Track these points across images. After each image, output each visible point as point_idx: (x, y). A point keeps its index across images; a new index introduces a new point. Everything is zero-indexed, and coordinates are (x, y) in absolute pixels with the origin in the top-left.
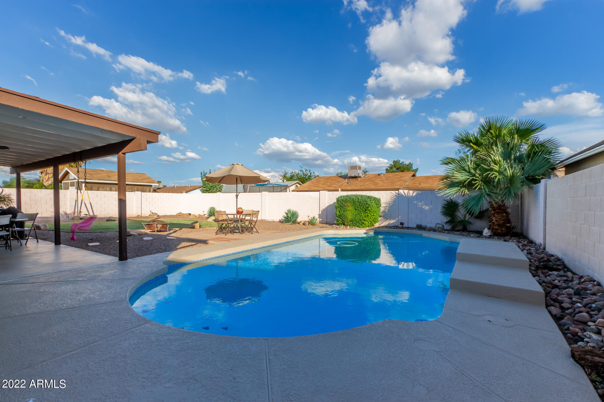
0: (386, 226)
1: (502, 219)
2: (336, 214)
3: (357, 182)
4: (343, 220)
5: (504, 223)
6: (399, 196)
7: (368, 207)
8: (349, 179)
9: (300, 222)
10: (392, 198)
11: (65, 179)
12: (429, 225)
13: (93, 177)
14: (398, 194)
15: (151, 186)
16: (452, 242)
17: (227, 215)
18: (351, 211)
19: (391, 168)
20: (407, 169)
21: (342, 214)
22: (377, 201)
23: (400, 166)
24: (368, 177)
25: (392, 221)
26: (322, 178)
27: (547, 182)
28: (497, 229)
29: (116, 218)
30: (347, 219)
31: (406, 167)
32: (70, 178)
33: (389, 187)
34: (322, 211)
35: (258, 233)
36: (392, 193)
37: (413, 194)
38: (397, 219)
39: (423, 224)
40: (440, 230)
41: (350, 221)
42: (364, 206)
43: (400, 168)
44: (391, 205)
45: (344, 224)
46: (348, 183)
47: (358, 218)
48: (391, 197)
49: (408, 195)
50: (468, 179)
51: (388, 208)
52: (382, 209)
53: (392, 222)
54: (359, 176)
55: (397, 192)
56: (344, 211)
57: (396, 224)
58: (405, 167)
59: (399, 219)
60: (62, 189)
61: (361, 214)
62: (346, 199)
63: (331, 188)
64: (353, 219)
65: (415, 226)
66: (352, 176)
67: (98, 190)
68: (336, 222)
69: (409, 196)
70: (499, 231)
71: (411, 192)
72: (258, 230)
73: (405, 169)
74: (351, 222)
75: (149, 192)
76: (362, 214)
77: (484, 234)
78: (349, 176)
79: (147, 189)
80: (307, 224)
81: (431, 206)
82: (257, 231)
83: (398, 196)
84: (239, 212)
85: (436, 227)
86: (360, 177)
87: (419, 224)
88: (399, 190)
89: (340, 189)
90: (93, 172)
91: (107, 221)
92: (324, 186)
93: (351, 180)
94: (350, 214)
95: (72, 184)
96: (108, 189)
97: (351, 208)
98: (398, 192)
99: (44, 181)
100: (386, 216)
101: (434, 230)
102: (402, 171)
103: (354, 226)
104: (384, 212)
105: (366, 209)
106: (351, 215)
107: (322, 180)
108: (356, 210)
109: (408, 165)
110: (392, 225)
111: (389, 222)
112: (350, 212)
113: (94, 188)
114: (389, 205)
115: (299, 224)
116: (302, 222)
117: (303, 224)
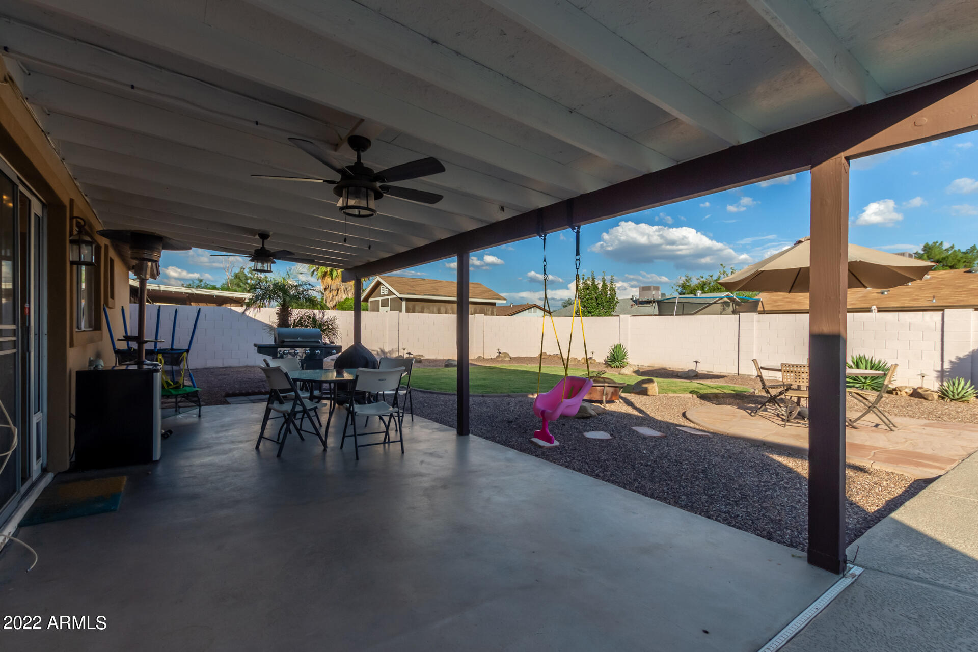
11: (373, 295)
13: (416, 291)
15: (494, 304)
29: (453, 360)
32: (382, 294)
46: (882, 293)
60: (368, 311)
67: (422, 312)
75: (491, 315)
79: (489, 310)
80: (937, 397)
89: (874, 307)
90: (414, 283)
91: (447, 366)
95: (385, 303)
96: (435, 309)
99: (328, 301)
113: (417, 308)
115: (897, 394)
116: (907, 390)
117: (911, 395)
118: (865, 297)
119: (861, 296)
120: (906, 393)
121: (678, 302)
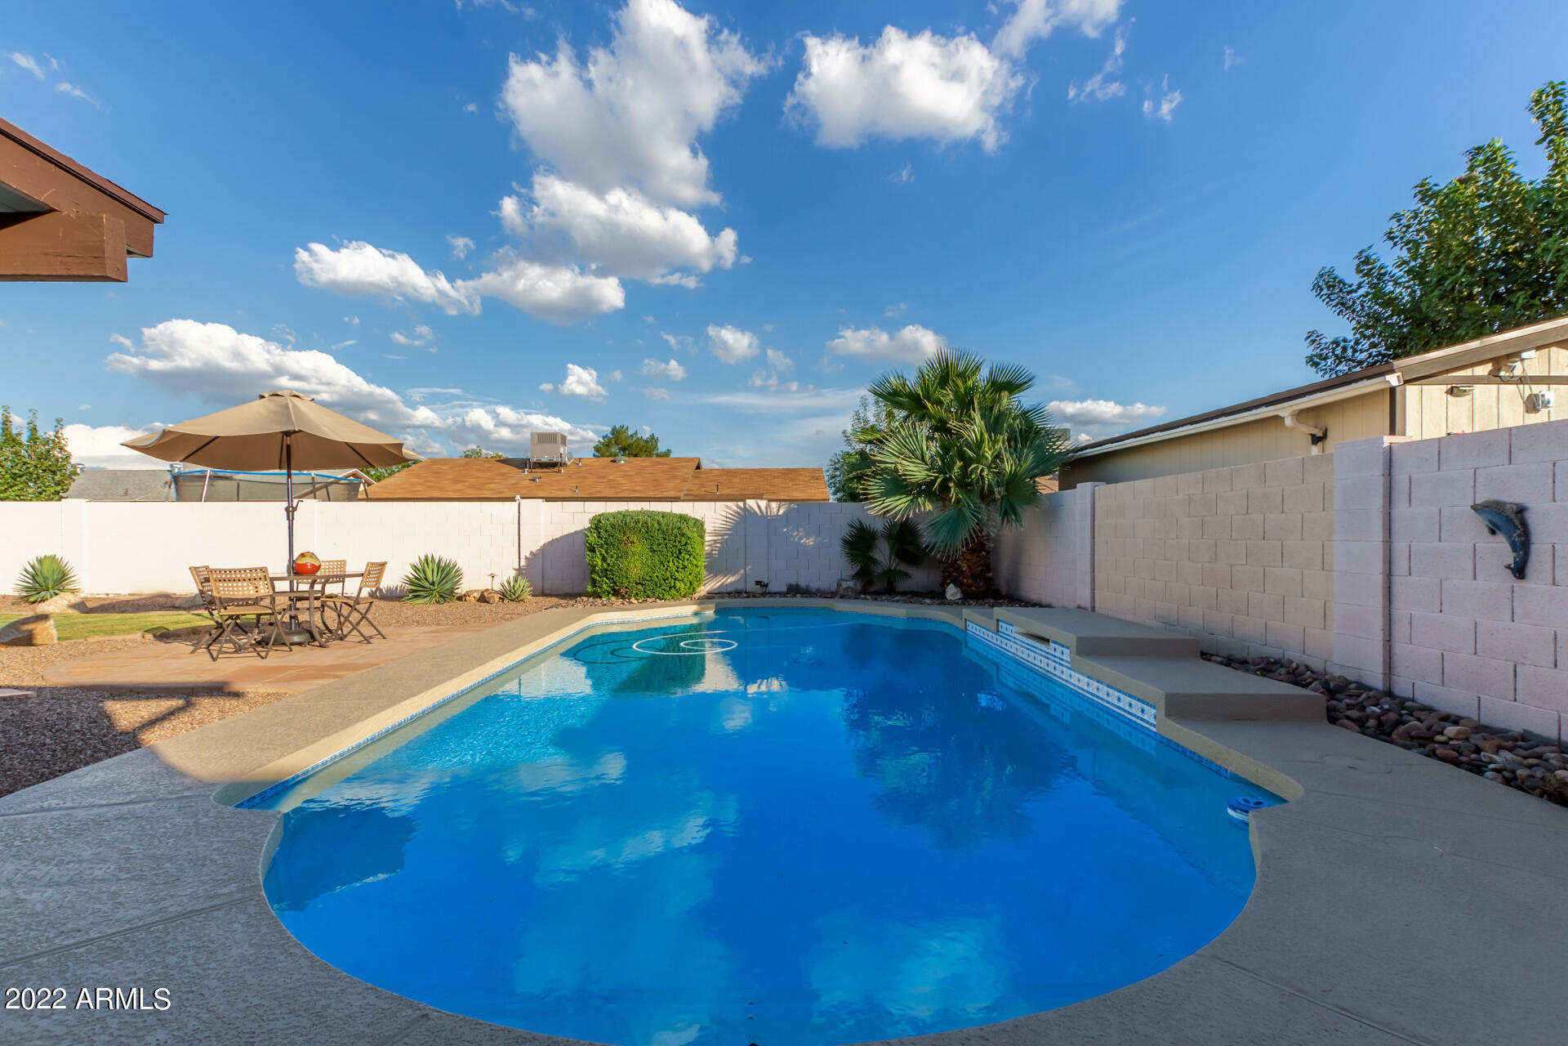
0: (716, 592)
1: (979, 564)
2: (594, 567)
3: (557, 477)
4: (614, 582)
5: (982, 571)
6: (746, 515)
7: (686, 544)
8: (533, 470)
9: (467, 594)
10: (728, 520)
12: (814, 586)
14: (745, 509)
16: (914, 619)
17: (273, 579)
18: (641, 555)
19: (608, 445)
20: (646, 451)
21: (613, 566)
22: (699, 525)
23: (629, 442)
24: (586, 465)
25: (731, 579)
26: (445, 464)
27: (1096, 488)
28: (971, 585)
30: (627, 578)
31: (643, 446)
33: (651, 494)
34: (526, 558)
35: (384, 638)
36: (727, 506)
37: (779, 510)
38: (742, 571)
39: (803, 584)
40: (850, 593)
41: (636, 584)
42: (675, 541)
43: (630, 446)
44: (725, 537)
45: (616, 593)
46: (534, 480)
47: (658, 574)
48: (727, 517)
49: (767, 513)
50: (937, 478)
51: (718, 545)
52: (707, 548)
53: (729, 581)
54: (563, 461)
55: (741, 504)
56: (618, 557)
57: (740, 587)
58: (641, 446)
59: (748, 572)
61: (669, 562)
62: (626, 524)
63: (485, 492)
64: (648, 578)
65: (784, 589)
66: (543, 460)
68: (590, 589)
69: (770, 516)
70: (973, 588)
71: (774, 505)
72: (380, 628)
73: (641, 450)
74: (640, 587)
76: (671, 564)
77: (949, 596)
78: (535, 460)
80: (497, 599)
81: (820, 539)
82: (379, 633)
83: (742, 513)
84: (297, 570)
85: (841, 589)
86: (563, 464)
87: (794, 583)
88: (747, 501)
92: (459, 486)
93: (539, 472)
94: (636, 562)
97: (639, 547)
98: (745, 505)
100: (715, 566)
101: (832, 595)
102: (636, 456)
103: (648, 597)
104: (709, 555)
105: (679, 550)
106: (638, 564)
107: (445, 467)
108: (653, 551)
109: (646, 441)
110: (730, 589)
111: (723, 581)
112: (636, 557)
114: (720, 538)
115: (466, 600)
116: (475, 594)
117: (479, 600)
118: (515, 484)
119: (513, 482)
120: (474, 597)
121: (210, 477)
